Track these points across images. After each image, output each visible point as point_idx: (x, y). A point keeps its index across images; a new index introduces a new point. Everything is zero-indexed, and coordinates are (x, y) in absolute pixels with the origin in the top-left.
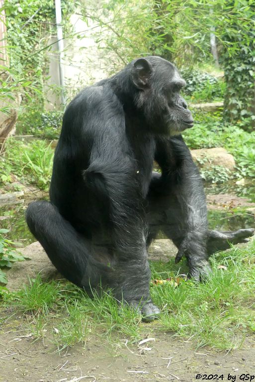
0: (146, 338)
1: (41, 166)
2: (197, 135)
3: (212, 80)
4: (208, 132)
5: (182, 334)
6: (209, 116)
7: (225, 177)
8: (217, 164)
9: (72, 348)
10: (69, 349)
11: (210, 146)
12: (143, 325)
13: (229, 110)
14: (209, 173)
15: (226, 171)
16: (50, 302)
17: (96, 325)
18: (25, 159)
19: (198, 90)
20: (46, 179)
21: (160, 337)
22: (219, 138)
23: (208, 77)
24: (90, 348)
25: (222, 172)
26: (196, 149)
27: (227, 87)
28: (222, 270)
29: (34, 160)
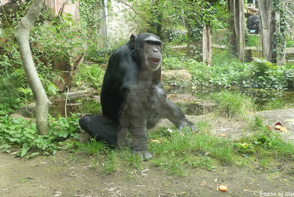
0: (145, 169)
1: (96, 77)
2: (173, 63)
3: (182, 34)
4: (179, 62)
5: (161, 168)
6: (179, 52)
7: (186, 85)
8: (182, 78)
9: (110, 173)
10: (109, 174)
11: (180, 68)
12: (144, 162)
13: (189, 50)
14: (179, 82)
15: (187, 82)
16: (100, 150)
17: (122, 162)
18: (88, 74)
19: (175, 39)
20: (98, 84)
21: (152, 168)
22: (184, 65)
23: (180, 32)
24: (119, 174)
25: (185, 82)
26: (172, 70)
27: (189, 39)
28: (182, 136)
29: (92, 74)
